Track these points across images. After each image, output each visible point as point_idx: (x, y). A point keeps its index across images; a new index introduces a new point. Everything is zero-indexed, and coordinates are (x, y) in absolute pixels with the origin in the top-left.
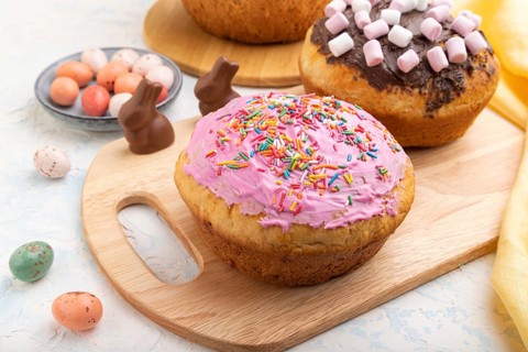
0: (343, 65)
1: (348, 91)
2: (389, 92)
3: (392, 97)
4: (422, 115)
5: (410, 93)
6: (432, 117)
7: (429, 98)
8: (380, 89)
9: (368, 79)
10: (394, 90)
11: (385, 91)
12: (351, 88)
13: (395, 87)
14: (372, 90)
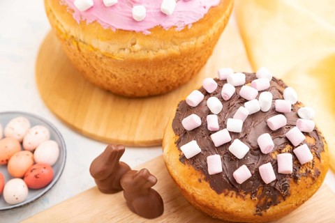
0: (191, 167)
1: (194, 188)
2: (226, 195)
3: (228, 199)
4: (252, 214)
5: (243, 198)
6: (261, 215)
7: (259, 203)
8: (219, 192)
9: (210, 183)
10: (230, 194)
11: (223, 194)
12: (196, 187)
13: (231, 192)
14: (213, 192)
